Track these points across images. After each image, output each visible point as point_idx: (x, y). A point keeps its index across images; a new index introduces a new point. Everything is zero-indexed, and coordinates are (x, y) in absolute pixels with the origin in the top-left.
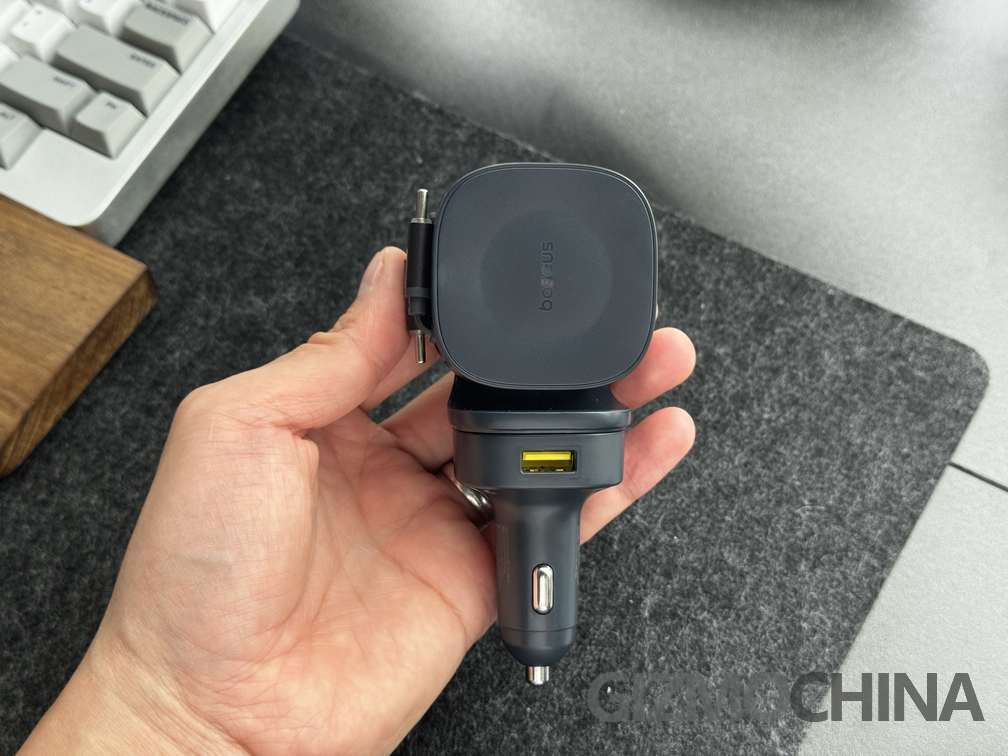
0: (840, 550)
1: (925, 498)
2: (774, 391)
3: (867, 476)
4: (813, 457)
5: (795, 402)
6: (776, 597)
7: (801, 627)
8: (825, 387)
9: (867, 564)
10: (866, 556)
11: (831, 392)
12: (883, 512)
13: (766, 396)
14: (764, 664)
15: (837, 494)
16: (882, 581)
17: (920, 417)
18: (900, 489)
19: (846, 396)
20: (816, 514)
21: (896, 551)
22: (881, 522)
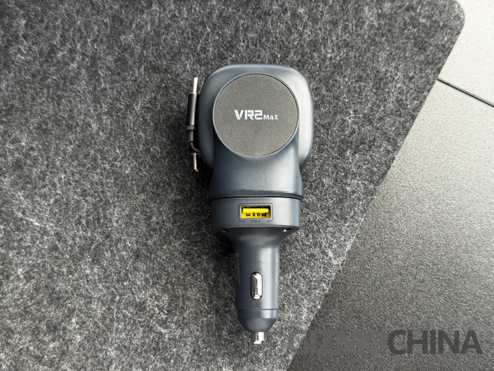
0: (370, 142)
1: (421, 103)
2: (334, 38)
3: (388, 92)
4: (356, 81)
5: (347, 45)
6: (333, 173)
7: (346, 190)
8: (365, 34)
9: (386, 149)
10: (385, 144)
11: (369, 36)
12: (396, 116)
13: (329, 41)
14: (325, 213)
15: (370, 106)
16: (394, 159)
17: (422, 50)
18: (406, 100)
19: (377, 39)
20: (357, 119)
21: (402, 140)
22: (394, 123)
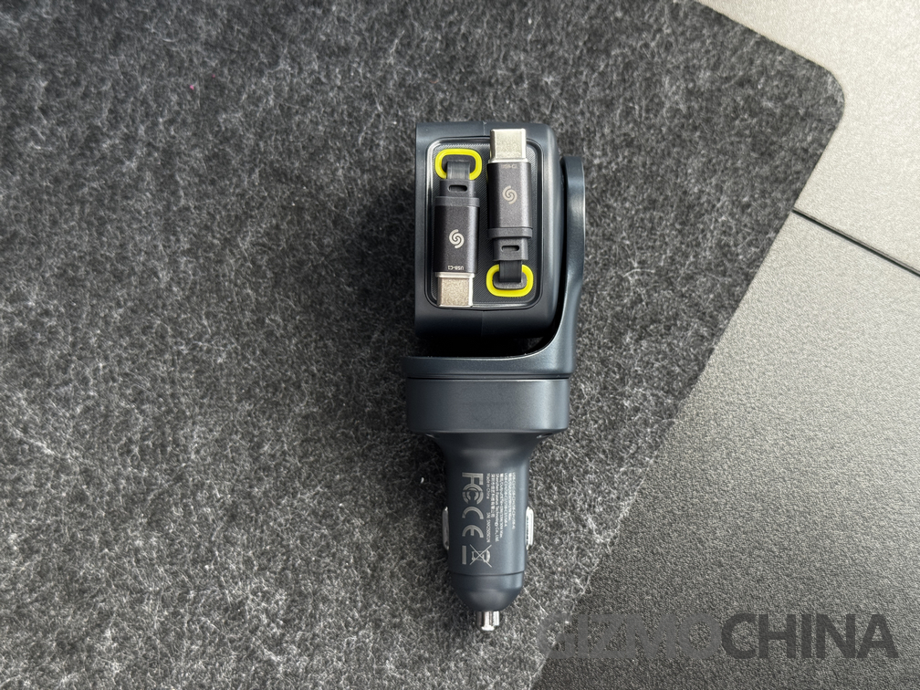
0: (668, 319)
1: (763, 253)
2: (607, 131)
3: (703, 231)
4: (646, 209)
5: (629, 144)
6: (598, 374)
7: (623, 405)
8: (663, 125)
9: (696, 333)
10: (695, 324)
11: (670, 129)
12: (717, 273)
13: (598, 135)
14: (583, 447)
15: (669, 253)
16: (711, 351)
17: (766, 157)
18: (736, 245)
19: (685, 135)
20: (646, 277)
21: (728, 318)
22: (713, 286)
